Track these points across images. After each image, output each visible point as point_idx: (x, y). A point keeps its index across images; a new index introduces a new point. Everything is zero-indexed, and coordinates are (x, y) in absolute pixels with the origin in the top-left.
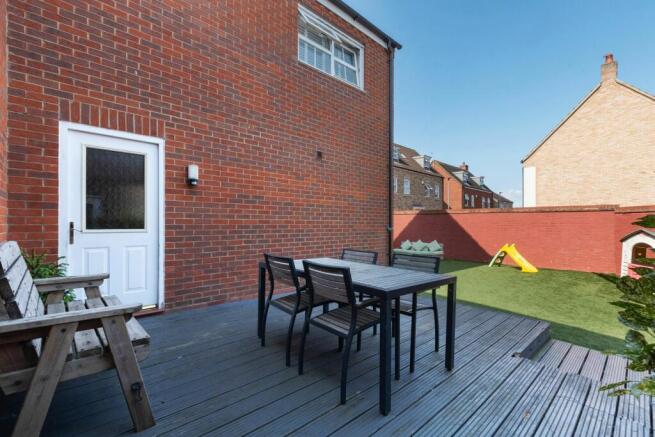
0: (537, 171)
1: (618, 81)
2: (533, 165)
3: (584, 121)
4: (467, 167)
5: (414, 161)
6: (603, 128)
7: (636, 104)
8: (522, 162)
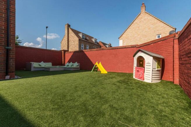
0: (123, 41)
1: (146, 12)
2: (122, 39)
3: (136, 25)
4: (111, 44)
5: (92, 40)
6: (141, 27)
7: (151, 19)
8: (119, 38)
